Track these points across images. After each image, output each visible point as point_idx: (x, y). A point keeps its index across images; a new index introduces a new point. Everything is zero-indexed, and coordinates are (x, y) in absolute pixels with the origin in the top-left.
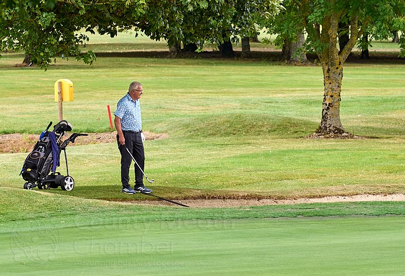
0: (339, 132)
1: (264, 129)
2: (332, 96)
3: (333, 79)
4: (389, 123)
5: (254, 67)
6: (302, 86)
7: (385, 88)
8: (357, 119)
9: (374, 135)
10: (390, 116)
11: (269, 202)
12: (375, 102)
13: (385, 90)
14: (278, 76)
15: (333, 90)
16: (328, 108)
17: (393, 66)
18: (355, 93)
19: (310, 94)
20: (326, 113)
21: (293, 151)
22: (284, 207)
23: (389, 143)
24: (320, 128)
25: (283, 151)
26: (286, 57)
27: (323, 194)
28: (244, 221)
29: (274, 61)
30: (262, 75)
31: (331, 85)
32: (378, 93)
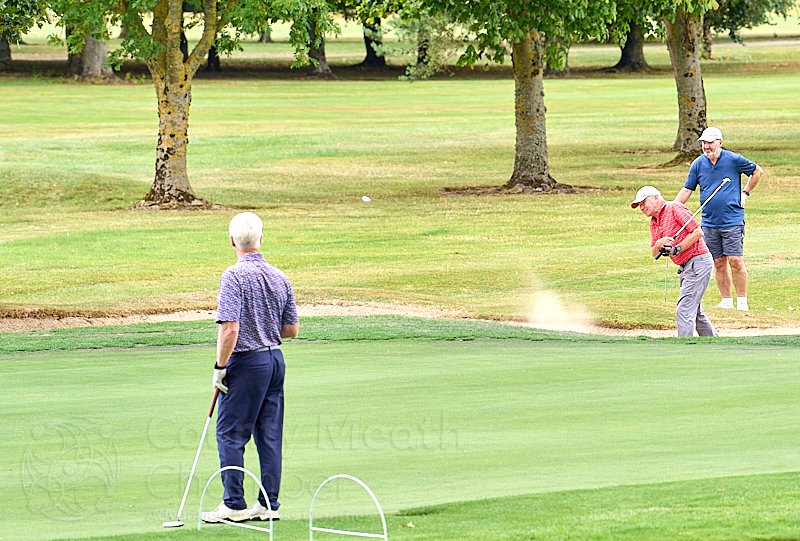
0: (185, 198)
1: (53, 195)
2: (172, 136)
3: (173, 107)
4: (270, 182)
5: (20, 88)
6: (110, 120)
7: (256, 122)
8: (214, 175)
9: (247, 203)
10: (271, 170)
11: (78, 322)
12: (242, 146)
13: (257, 126)
14: (64, 102)
15: (173, 124)
16: (166, 157)
17: (264, 82)
18: (205, 131)
19: (126, 133)
20: (163, 166)
21: (107, 233)
22: (110, 329)
23: (275, 218)
24: (153, 192)
25: (92, 234)
26: (75, 69)
27: (173, 306)
28: (41, 355)
29: (54, 76)
30: (36, 101)
31: (170, 117)
32: (245, 130)
